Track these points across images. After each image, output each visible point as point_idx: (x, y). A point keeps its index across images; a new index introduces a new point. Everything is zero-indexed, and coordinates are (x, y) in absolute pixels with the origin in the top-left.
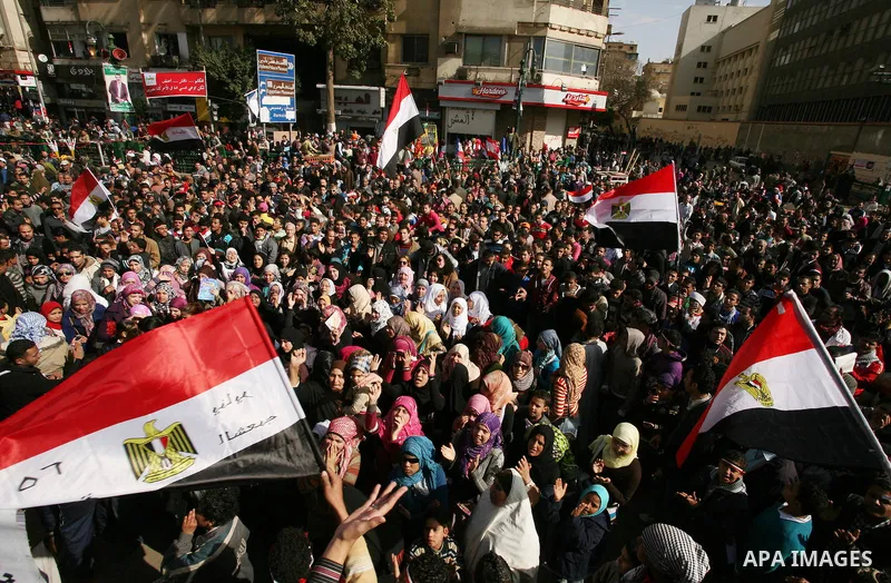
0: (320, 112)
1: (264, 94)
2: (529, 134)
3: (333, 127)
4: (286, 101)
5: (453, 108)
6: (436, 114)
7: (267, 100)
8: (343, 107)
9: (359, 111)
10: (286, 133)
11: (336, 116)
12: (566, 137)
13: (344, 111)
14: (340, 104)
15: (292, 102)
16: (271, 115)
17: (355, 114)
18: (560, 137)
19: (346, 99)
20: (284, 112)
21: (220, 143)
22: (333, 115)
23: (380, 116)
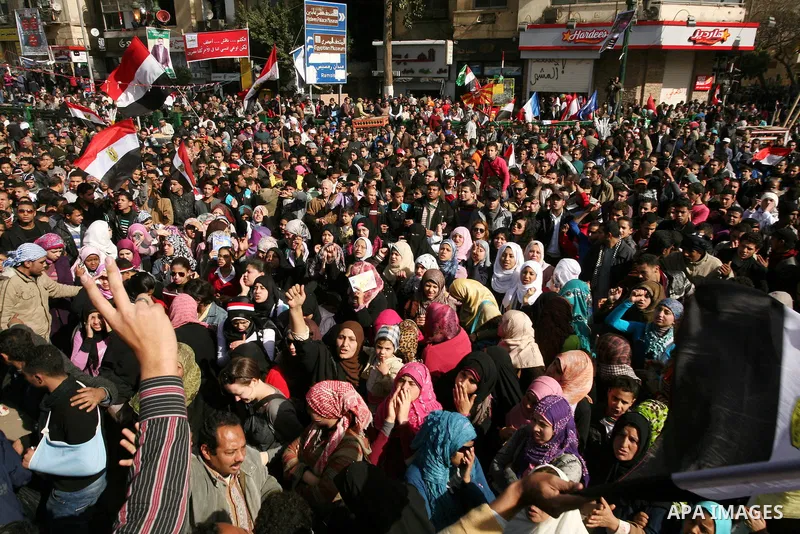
0: (375, 73)
1: (311, 51)
2: (639, 88)
3: (390, 90)
4: (336, 58)
5: (538, 60)
6: (516, 69)
7: (314, 58)
8: (402, 67)
9: (422, 71)
10: (335, 96)
11: (394, 77)
12: (692, 88)
13: (405, 72)
14: (398, 63)
15: (342, 59)
16: (319, 75)
17: (417, 74)
18: (684, 91)
19: (406, 56)
20: (333, 72)
21: (262, 110)
22: (390, 77)
23: (446, 75)
